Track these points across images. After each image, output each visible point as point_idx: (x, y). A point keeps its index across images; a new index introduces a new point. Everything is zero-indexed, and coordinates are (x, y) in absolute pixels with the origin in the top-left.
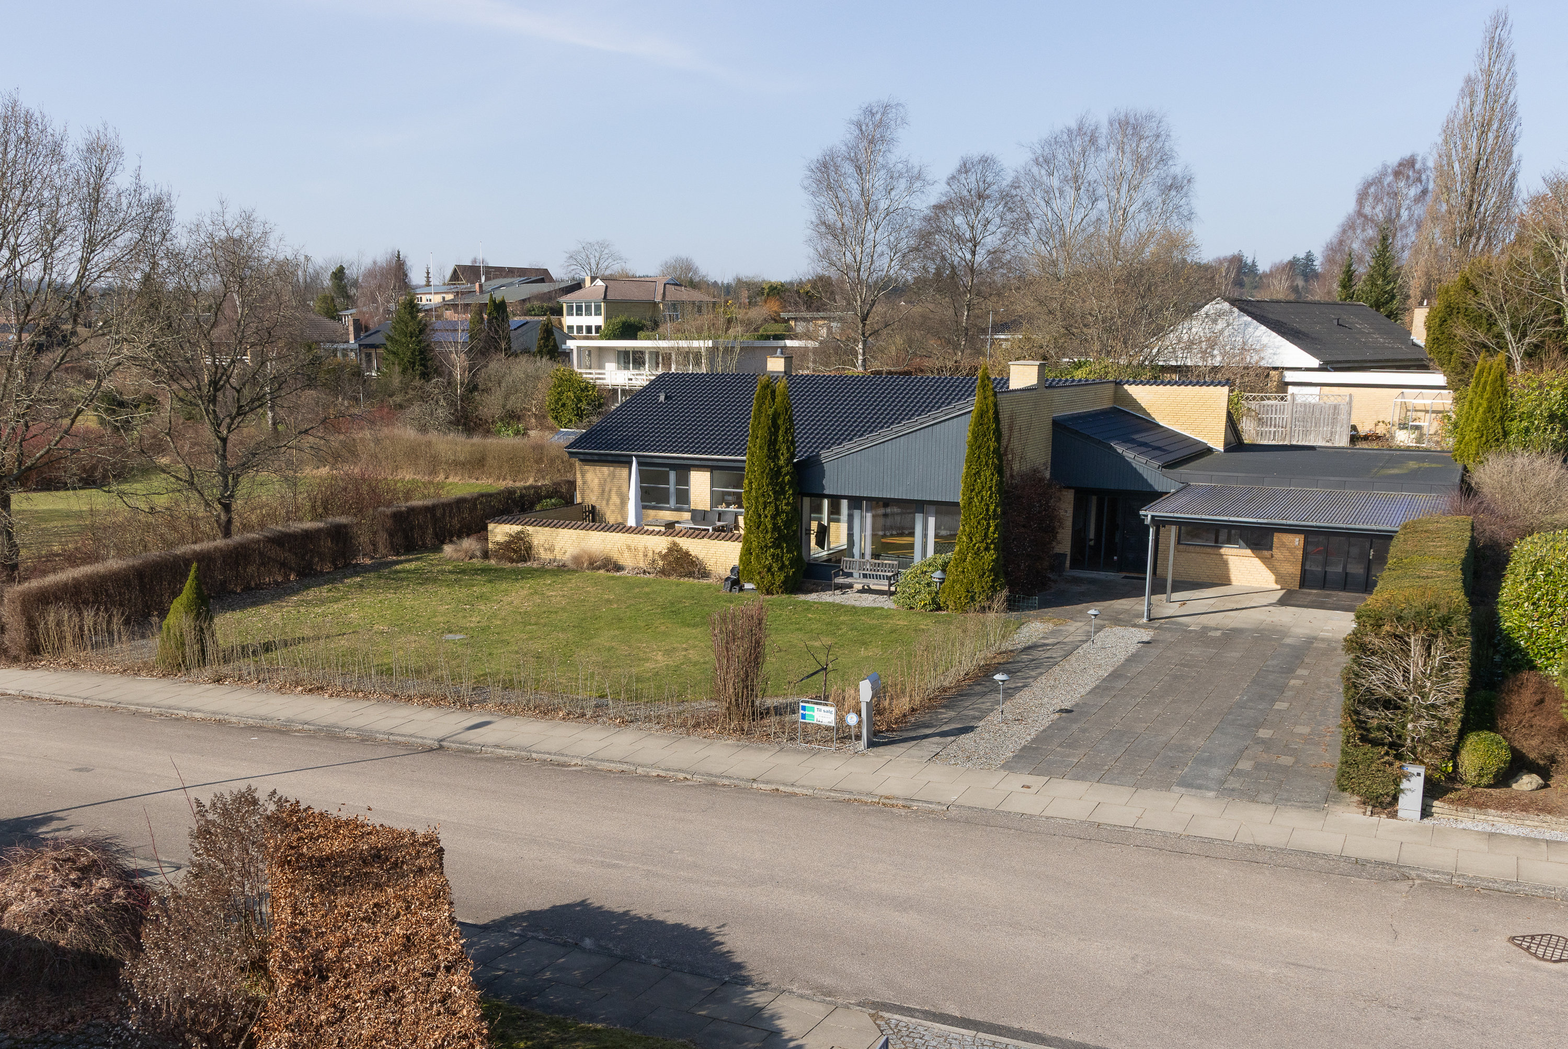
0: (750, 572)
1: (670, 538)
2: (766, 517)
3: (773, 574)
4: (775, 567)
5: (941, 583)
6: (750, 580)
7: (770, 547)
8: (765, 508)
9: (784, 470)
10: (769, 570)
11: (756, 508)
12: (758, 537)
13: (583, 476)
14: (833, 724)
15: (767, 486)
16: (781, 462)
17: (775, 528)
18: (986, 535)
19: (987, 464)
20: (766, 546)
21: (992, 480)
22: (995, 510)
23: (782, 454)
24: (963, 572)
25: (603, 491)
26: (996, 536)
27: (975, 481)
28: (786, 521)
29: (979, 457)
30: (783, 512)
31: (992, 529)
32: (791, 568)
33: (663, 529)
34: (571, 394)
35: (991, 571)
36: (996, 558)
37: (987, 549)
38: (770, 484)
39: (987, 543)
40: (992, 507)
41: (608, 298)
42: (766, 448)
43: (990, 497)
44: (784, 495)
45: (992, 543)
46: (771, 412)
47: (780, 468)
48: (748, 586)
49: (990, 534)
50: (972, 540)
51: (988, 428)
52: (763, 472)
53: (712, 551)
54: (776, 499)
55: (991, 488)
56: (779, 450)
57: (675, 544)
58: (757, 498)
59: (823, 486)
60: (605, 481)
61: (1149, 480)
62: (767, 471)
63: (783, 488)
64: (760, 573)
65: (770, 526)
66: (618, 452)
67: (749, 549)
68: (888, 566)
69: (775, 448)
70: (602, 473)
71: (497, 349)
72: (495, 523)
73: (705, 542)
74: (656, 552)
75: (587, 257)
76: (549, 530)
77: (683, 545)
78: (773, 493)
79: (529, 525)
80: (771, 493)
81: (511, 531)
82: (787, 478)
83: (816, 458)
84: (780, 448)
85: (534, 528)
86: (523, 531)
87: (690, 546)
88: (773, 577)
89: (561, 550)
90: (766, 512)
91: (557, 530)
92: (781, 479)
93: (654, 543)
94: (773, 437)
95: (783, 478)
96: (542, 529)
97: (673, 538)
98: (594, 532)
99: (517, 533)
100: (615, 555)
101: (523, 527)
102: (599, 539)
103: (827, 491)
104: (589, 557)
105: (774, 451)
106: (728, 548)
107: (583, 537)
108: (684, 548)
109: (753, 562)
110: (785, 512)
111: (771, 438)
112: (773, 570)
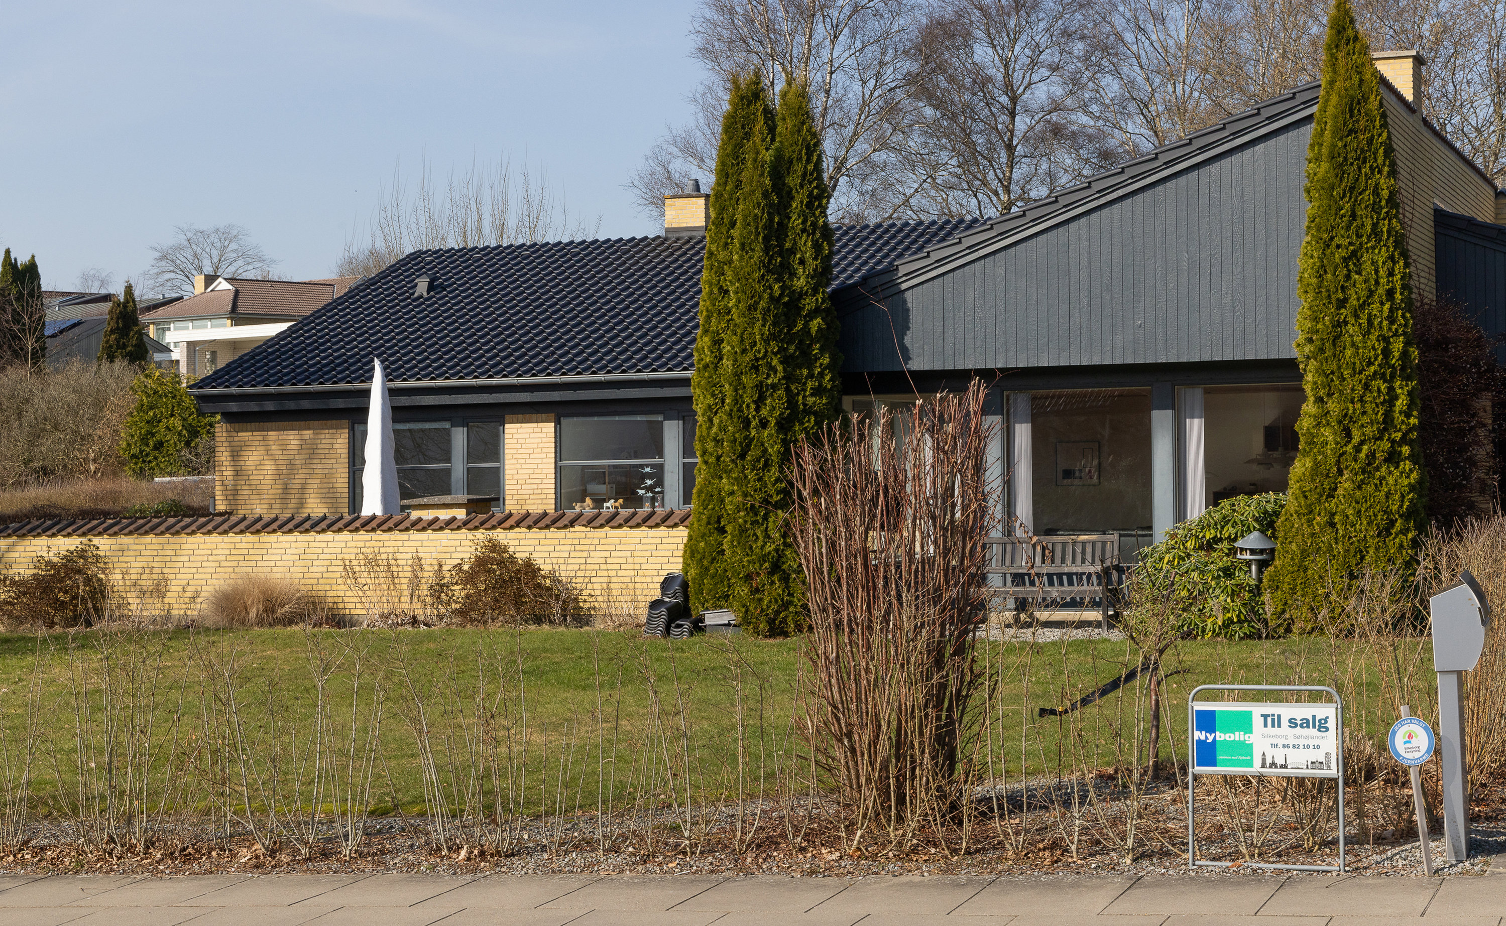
0: (722, 578)
1: (480, 535)
2: (764, 424)
3: (785, 578)
5: (1263, 565)
6: (722, 600)
8: (759, 402)
9: (809, 303)
10: (777, 567)
11: (739, 399)
12: (742, 481)
14: (1333, 771)
15: (767, 341)
16: (800, 283)
18: (1388, 415)
19: (1376, 232)
20: (766, 501)
21: (1391, 274)
22: (1405, 354)
23: (802, 262)
24: (1332, 525)
25: (286, 488)
26: (1413, 421)
27: (1348, 277)
29: (1354, 216)
30: (808, 411)
31: (1401, 403)
33: (461, 514)
34: (176, 422)
35: (1407, 516)
36: (1420, 482)
37: (1393, 458)
38: (773, 336)
39: (1393, 442)
40: (1398, 346)
41: (240, 310)
42: (759, 248)
43: (1392, 320)
44: (810, 368)
45: (1404, 440)
46: (768, 156)
47: (798, 296)
48: (712, 618)
49: (1398, 418)
50: (1349, 435)
51: (1370, 141)
52: (752, 308)
53: (597, 557)
54: (789, 378)
55: (1390, 293)
56: (792, 251)
57: (494, 547)
58: (738, 375)
59: (905, 350)
60: (291, 464)
62: (763, 304)
63: (804, 349)
64: (748, 577)
66: (328, 386)
67: (713, 520)
68: (1089, 549)
69: (781, 246)
70: (284, 447)
71: (16, 355)
72: (9, 536)
73: (577, 535)
74: (445, 568)
75: (195, 255)
76: (154, 541)
77: (518, 549)
78: (781, 362)
79: (100, 534)
80: (775, 362)
81: (51, 554)
82: (816, 324)
83: (886, 278)
84: (795, 243)
85: (112, 541)
86: (83, 550)
87: (538, 548)
88: (788, 587)
89: (184, 591)
90: (764, 412)
91: (174, 539)
92: (799, 326)
93: (439, 549)
94: (776, 219)
95: (806, 325)
96: (137, 541)
97: (491, 533)
98: (273, 538)
99: (65, 557)
100: (334, 587)
101: (84, 540)
102: (288, 551)
103: (917, 364)
104: (264, 593)
105: (780, 253)
106: (639, 547)
107: (246, 552)
108: (521, 556)
109: (727, 552)
110: (815, 414)
111: (771, 220)
112: (784, 567)
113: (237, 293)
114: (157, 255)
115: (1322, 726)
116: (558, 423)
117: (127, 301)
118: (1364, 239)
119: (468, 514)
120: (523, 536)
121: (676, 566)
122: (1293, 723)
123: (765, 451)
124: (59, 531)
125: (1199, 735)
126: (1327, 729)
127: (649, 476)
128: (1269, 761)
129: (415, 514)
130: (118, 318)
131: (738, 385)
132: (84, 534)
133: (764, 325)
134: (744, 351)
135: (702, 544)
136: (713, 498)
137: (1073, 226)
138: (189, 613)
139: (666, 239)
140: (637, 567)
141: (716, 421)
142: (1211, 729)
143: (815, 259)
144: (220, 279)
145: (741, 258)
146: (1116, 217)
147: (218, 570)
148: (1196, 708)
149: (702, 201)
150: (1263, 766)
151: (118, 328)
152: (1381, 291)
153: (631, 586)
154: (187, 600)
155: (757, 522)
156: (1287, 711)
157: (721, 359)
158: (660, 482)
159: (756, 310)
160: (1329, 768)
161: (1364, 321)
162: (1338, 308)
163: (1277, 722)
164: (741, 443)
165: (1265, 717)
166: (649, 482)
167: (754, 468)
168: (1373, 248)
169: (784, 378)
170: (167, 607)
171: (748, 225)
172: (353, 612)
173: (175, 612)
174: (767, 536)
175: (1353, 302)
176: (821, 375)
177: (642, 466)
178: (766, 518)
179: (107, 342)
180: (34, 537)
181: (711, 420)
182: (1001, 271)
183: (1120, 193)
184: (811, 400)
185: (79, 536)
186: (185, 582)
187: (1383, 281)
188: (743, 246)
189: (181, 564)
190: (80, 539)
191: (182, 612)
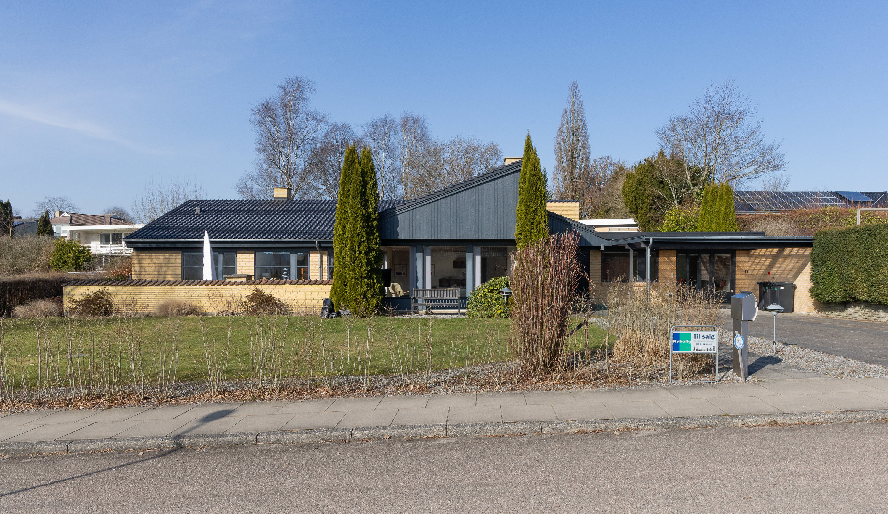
0: (347, 300)
1: (253, 287)
3: (367, 300)
4: (369, 295)
5: (508, 297)
6: (347, 307)
7: (365, 278)
8: (359, 246)
9: (373, 217)
10: (365, 297)
11: (352, 245)
12: (353, 270)
13: (140, 261)
15: (362, 227)
16: (370, 210)
17: (369, 263)
20: (361, 277)
21: (545, 216)
23: (371, 204)
25: (159, 273)
28: (376, 256)
30: (373, 250)
32: (380, 295)
33: (245, 280)
38: (363, 226)
41: (75, 222)
42: (358, 198)
44: (373, 236)
46: (360, 170)
47: (370, 214)
48: (342, 312)
52: (356, 217)
54: (368, 239)
56: (368, 200)
57: (257, 290)
58: (352, 238)
59: (397, 232)
60: (160, 265)
61: (587, 240)
62: (360, 216)
63: (372, 231)
64: (355, 300)
65: (364, 261)
66: (176, 240)
67: (343, 282)
68: (451, 292)
69: (365, 198)
70: (158, 259)
71: (5, 232)
72: (72, 285)
73: (286, 287)
74: (243, 297)
75: (52, 206)
76: (130, 288)
77: (266, 291)
78: (366, 234)
79: (109, 285)
80: (364, 234)
81: (89, 292)
82: (375, 223)
83: (392, 211)
84: (369, 198)
85: (114, 287)
86: (102, 291)
87: (273, 291)
88: (368, 303)
89: (143, 304)
90: (361, 249)
91: (139, 287)
92: (370, 223)
93: (238, 291)
94: (363, 190)
95: (372, 223)
96: (124, 288)
97: (256, 286)
98: (177, 287)
99: (95, 293)
100: (200, 303)
101: (103, 287)
102: (182, 291)
103: (401, 237)
104: (178, 305)
105: (365, 201)
106: (307, 291)
107: (166, 292)
108: (267, 293)
109: (348, 292)
110: (375, 250)
111: (362, 190)
112: (367, 296)
113: (71, 217)
114: (38, 205)
115: (712, 337)
116: (255, 254)
117: (46, 217)
118: (538, 205)
119: (247, 280)
120: (268, 287)
121: (327, 296)
122: (703, 337)
123: (361, 261)
124: (92, 284)
125: (674, 341)
126: (714, 339)
127: (285, 271)
128: (696, 349)
129: (228, 280)
130: (43, 222)
131: (352, 241)
132: (103, 285)
133: (361, 222)
134: (354, 230)
135: (339, 290)
136: (341, 275)
137: (449, 198)
138: (144, 312)
139: (275, 201)
140: (307, 297)
141: (343, 251)
142: (678, 339)
143: (375, 203)
144: (65, 213)
145: (353, 202)
146: (461, 196)
147: (156, 297)
148: (673, 333)
149: (286, 190)
150: (694, 350)
151: (43, 225)
152: (543, 220)
153: (304, 303)
154: (144, 308)
155: (358, 283)
156: (702, 333)
157: (345, 232)
158: (289, 273)
159: (358, 217)
160: (714, 350)
161: (538, 229)
162: (531, 225)
163: (698, 337)
164: (353, 259)
165: (695, 335)
166: (285, 273)
167: (358, 266)
168: (540, 208)
169: (366, 239)
170: (136, 310)
171: (355, 191)
172: (206, 311)
173: (139, 312)
174: (361, 287)
175: (535, 223)
176: (376, 239)
177: (283, 268)
178: (361, 281)
179: (39, 229)
180: (82, 286)
181: (342, 252)
182: (427, 210)
183: (462, 189)
184: (374, 246)
185: (100, 286)
186: (143, 301)
187: (543, 217)
188: (353, 198)
189: (141, 296)
190: (101, 287)
191: (142, 312)
